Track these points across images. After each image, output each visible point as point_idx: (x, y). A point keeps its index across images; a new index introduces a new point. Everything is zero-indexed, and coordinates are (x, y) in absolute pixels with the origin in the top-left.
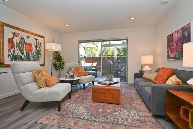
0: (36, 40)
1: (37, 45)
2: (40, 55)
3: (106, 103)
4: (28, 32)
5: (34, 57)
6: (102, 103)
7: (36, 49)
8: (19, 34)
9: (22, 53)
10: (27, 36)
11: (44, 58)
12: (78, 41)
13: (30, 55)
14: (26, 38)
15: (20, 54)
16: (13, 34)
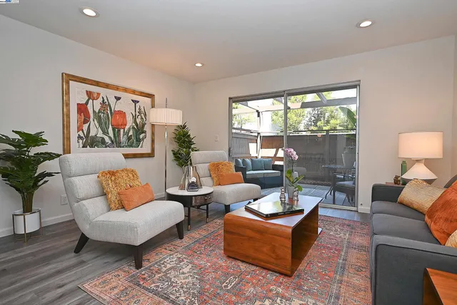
0: (135, 102)
1: (138, 114)
2: (144, 134)
3: (257, 266)
4: (117, 88)
5: (129, 138)
6: (245, 265)
7: (135, 122)
8: (99, 94)
9: (105, 133)
10: (115, 97)
11: (153, 141)
12: (230, 98)
13: (122, 136)
14: (112, 101)
15: (100, 134)
16: (87, 94)
